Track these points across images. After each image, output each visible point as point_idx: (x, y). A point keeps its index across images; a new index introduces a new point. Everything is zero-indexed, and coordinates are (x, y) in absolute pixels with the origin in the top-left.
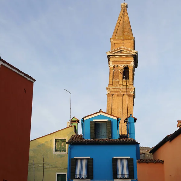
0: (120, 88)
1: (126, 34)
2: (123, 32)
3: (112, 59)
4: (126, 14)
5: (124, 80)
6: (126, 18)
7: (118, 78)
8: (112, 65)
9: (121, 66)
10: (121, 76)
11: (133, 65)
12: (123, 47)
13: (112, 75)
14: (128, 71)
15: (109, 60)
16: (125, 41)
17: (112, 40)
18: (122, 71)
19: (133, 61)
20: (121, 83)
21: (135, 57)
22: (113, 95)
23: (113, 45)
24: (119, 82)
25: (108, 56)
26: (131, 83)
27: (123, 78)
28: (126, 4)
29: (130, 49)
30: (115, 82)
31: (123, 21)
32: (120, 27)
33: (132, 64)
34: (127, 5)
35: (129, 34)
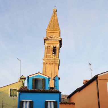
0: (51, 60)
1: (55, 27)
2: (54, 26)
3: (47, 42)
4: (55, 15)
5: (53, 54)
6: (56, 18)
7: (50, 54)
8: (46, 45)
9: (52, 46)
10: (52, 52)
11: (59, 46)
12: (53, 35)
13: (46, 51)
14: (56, 50)
15: (45, 42)
16: (55, 32)
17: (47, 31)
18: (52, 49)
19: (59, 44)
20: (51, 56)
21: (60, 42)
22: (46, 63)
23: (47, 34)
24: (50, 55)
25: (44, 40)
26: (57, 57)
27: (53, 53)
28: (56, 9)
29: (57, 36)
30: (48, 56)
31: (54, 20)
32: (52, 23)
33: (58, 45)
34: (56, 10)
35: (57, 27)
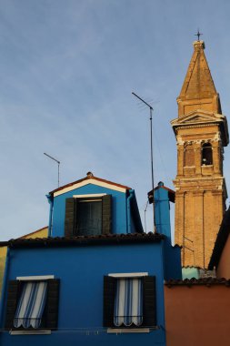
0: (197, 181)
1: (203, 89)
2: (199, 87)
3: (181, 132)
4: (202, 58)
5: (204, 166)
6: (202, 64)
7: (193, 164)
8: (181, 142)
9: (199, 142)
10: (198, 159)
11: (219, 139)
12: (199, 111)
13: (181, 159)
14: (211, 151)
15: (176, 133)
16: (203, 101)
17: (180, 101)
18: (199, 151)
19: (218, 132)
20: (198, 171)
21: (222, 126)
22: (185, 193)
23: (182, 109)
24: (195, 170)
25: (174, 127)
26: (217, 171)
27: (203, 163)
28: (201, 42)
29: (211, 113)
30: (189, 171)
31: (199, 69)
33: (217, 138)
34: (203, 44)
35: (208, 89)
